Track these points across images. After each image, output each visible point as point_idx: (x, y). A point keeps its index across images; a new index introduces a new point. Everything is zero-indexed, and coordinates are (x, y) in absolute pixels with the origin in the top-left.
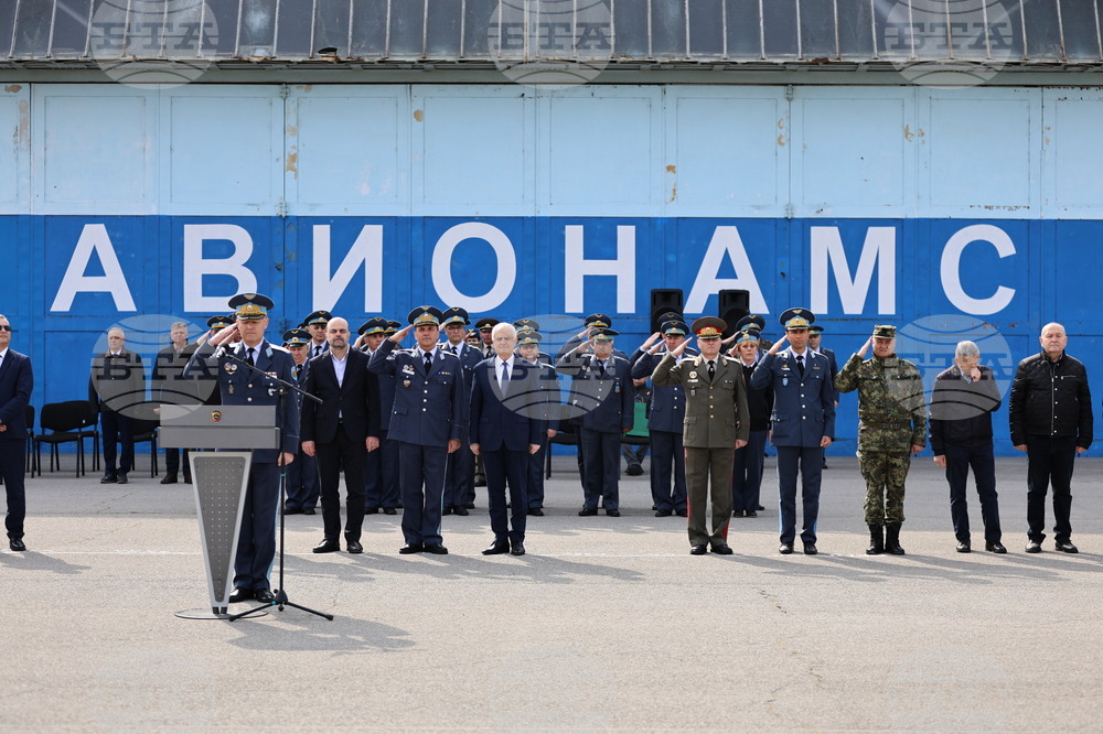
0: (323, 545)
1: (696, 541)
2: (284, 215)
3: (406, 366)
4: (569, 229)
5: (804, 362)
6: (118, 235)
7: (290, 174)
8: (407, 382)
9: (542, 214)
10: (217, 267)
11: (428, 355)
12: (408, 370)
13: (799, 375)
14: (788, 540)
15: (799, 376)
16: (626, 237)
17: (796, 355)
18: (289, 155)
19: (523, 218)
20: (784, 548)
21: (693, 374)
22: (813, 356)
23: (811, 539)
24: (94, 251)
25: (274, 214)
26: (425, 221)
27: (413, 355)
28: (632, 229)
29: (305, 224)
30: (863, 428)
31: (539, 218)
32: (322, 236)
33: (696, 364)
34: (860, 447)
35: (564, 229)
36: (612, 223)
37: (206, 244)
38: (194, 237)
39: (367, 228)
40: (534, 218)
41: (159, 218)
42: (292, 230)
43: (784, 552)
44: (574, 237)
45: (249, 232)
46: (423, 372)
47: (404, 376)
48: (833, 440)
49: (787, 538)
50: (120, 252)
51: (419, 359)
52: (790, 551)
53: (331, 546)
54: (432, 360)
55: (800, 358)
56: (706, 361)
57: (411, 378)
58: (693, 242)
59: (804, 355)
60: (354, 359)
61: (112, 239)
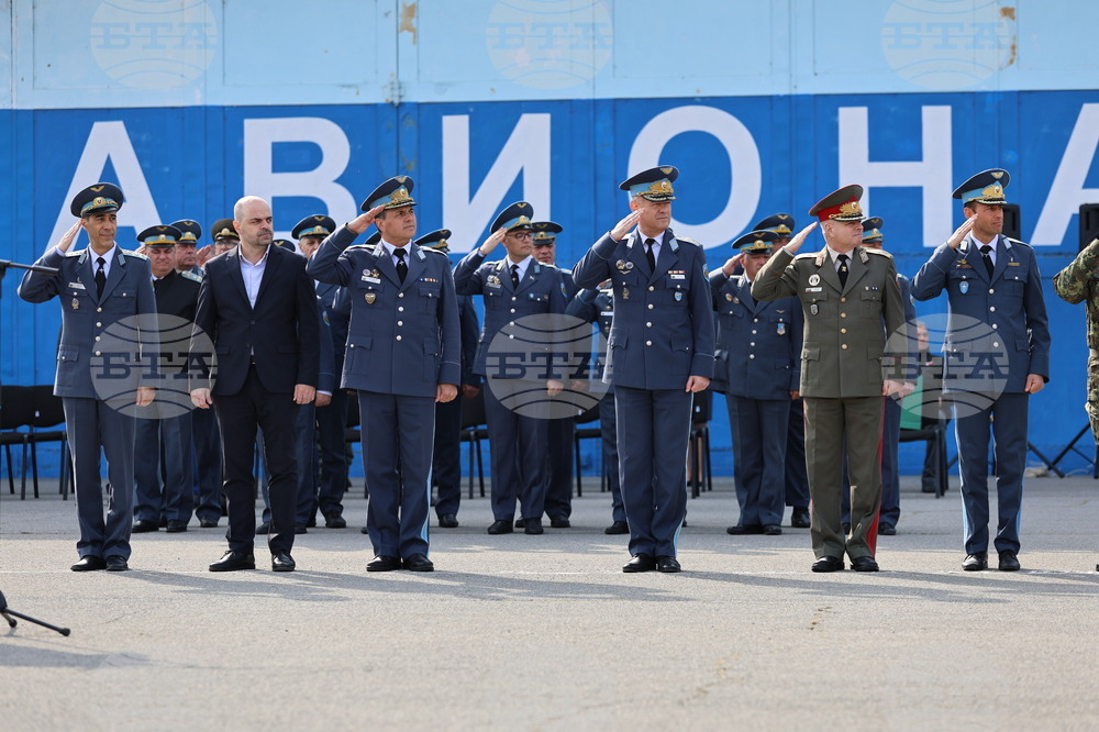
0: (225, 558)
1: (821, 550)
2: (396, 101)
3: (367, 272)
4: (845, 114)
5: (992, 256)
6: (144, 138)
7: (406, 36)
8: (370, 297)
9: (802, 90)
10: (296, 184)
11: (400, 253)
12: (369, 277)
13: (985, 275)
14: (979, 548)
15: (987, 279)
16: (937, 125)
17: (980, 245)
18: (404, 6)
19: (770, 98)
20: (972, 560)
21: (814, 279)
22: (1008, 246)
23: (1010, 547)
24: (109, 163)
25: (381, 100)
26: (616, 104)
27: (376, 253)
28: (946, 111)
29: (430, 116)
30: (1094, 363)
31: (797, 96)
32: (456, 133)
33: (818, 263)
34: (1091, 396)
35: (836, 113)
36: (914, 103)
37: (278, 149)
38: (259, 138)
39: (526, 119)
40: (788, 97)
41: (206, 110)
42: (409, 125)
43: (969, 568)
44: (853, 125)
45: (343, 129)
46: (395, 278)
47: (365, 287)
48: (1046, 380)
49: (977, 547)
50: (147, 165)
51: (387, 259)
52: (981, 565)
53: (241, 559)
54: (407, 260)
55: (987, 249)
56: (834, 255)
57: (375, 289)
58: (1045, 129)
59: (993, 244)
60: (279, 262)
61: (136, 144)
